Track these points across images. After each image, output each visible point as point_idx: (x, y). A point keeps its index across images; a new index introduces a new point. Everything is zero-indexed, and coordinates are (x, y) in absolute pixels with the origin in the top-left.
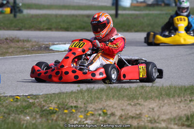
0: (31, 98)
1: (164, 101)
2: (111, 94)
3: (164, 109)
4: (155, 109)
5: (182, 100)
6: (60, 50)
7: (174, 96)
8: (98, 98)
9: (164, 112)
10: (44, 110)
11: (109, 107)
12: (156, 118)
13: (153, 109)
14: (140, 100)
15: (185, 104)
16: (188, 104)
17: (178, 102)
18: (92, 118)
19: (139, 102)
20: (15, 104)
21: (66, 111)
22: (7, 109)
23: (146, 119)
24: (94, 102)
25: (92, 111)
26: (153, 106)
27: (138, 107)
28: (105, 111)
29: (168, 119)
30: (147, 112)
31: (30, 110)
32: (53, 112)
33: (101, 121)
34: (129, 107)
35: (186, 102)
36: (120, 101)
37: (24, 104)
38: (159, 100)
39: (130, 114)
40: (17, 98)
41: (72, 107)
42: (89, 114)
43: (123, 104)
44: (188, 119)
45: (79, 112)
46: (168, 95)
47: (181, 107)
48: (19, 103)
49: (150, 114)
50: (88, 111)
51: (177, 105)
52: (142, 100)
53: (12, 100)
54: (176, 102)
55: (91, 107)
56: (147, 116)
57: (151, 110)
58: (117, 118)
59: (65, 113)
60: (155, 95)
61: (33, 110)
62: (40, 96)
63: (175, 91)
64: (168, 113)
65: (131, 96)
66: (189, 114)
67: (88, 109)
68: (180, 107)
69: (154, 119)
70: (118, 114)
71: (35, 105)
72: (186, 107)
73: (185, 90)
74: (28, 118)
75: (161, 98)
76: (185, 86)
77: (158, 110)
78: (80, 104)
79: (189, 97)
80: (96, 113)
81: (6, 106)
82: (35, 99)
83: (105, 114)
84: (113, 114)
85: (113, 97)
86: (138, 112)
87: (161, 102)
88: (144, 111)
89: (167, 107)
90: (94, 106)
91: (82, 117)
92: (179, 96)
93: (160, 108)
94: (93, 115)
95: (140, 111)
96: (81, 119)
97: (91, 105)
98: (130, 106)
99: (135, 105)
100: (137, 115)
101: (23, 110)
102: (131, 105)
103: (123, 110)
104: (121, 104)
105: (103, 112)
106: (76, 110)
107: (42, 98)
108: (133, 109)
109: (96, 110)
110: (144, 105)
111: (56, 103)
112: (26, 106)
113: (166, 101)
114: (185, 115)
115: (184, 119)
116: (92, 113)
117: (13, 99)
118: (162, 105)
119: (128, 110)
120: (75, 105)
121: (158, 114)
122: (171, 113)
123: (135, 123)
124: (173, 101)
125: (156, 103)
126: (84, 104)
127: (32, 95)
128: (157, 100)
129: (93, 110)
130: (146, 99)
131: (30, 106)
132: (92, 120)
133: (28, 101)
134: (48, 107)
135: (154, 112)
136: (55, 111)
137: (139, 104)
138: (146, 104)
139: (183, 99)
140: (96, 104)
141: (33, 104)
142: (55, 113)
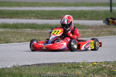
10: (111, 72)
31: (103, 71)
53: (92, 65)
61: (105, 71)
62: (111, 63)
71: (106, 68)
107: (112, 64)
134: (115, 70)
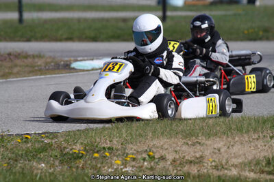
0: (47, 137)
1: (234, 139)
2: (159, 130)
3: (235, 149)
4: (222, 150)
5: (259, 136)
6: (86, 68)
7: (248, 131)
8: (140, 135)
9: (234, 154)
11: (158, 147)
12: (224, 162)
13: (219, 151)
14: (200, 138)
15: (264, 142)
16: (268, 142)
17: (253, 139)
18: (134, 163)
19: (200, 141)
20: (24, 146)
21: (96, 155)
22: (13, 153)
23: (210, 164)
24: (136, 142)
25: (133, 154)
26: (219, 146)
27: (199, 147)
28: (151, 153)
29: (241, 163)
30: (210, 154)
32: (78, 157)
33: (147, 168)
34: (185, 148)
35: (265, 139)
36: (173, 139)
37: (37, 145)
38: (228, 137)
39: (186, 158)
40: (27, 138)
41: (104, 148)
42: (128, 159)
43: (177, 144)
44: (269, 163)
45: (114, 155)
46: (240, 130)
47: (259, 146)
48: (29, 145)
49: (215, 156)
50: (127, 154)
51: (252, 144)
52: (204, 138)
54: (251, 140)
55: (131, 149)
56: (211, 160)
57: (216, 151)
58: (169, 163)
59: (95, 158)
60: (222, 130)
63: (250, 124)
64: (240, 156)
65: (187, 132)
66: (271, 156)
67: (127, 151)
68: (256, 146)
69: (222, 164)
70: (170, 157)
72: (265, 146)
73: (264, 123)
74: (43, 165)
75: (229, 134)
76: (263, 117)
77: (226, 152)
78: (116, 144)
79: (269, 132)
80: (139, 157)
81: (12, 149)
82: (52, 139)
83: (152, 158)
84: (162, 158)
85: (162, 133)
86: (198, 155)
87: (229, 139)
88: (207, 153)
89: (239, 147)
90: (135, 148)
91: (119, 162)
92: (255, 131)
93: (228, 148)
94: (134, 159)
95: (201, 154)
96: (118, 165)
97: (131, 146)
98: (187, 146)
99: (193, 145)
100: (197, 158)
101: (35, 154)
102: (187, 144)
103: (176, 151)
104: (174, 143)
105: (149, 155)
106: (110, 154)
108: (191, 150)
109: (138, 152)
110: (206, 145)
111: (82, 143)
112: (39, 149)
113: (237, 139)
114: (265, 157)
115: (264, 164)
116: (134, 156)
117: (22, 139)
118: (232, 143)
119: (184, 152)
120: (109, 146)
121: (226, 156)
122: (245, 155)
123: (194, 170)
124: (247, 139)
125: (223, 141)
126: (122, 144)
127: (48, 133)
128: (225, 137)
129: (135, 152)
130: (208, 136)
131: (45, 148)
132: (133, 167)
133: (42, 142)
135: (220, 154)
136: (81, 155)
137: (200, 143)
138: (209, 142)
139: (261, 135)
140: (139, 144)
141: (50, 145)
142: (81, 157)
